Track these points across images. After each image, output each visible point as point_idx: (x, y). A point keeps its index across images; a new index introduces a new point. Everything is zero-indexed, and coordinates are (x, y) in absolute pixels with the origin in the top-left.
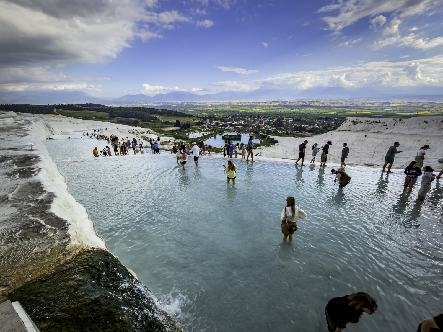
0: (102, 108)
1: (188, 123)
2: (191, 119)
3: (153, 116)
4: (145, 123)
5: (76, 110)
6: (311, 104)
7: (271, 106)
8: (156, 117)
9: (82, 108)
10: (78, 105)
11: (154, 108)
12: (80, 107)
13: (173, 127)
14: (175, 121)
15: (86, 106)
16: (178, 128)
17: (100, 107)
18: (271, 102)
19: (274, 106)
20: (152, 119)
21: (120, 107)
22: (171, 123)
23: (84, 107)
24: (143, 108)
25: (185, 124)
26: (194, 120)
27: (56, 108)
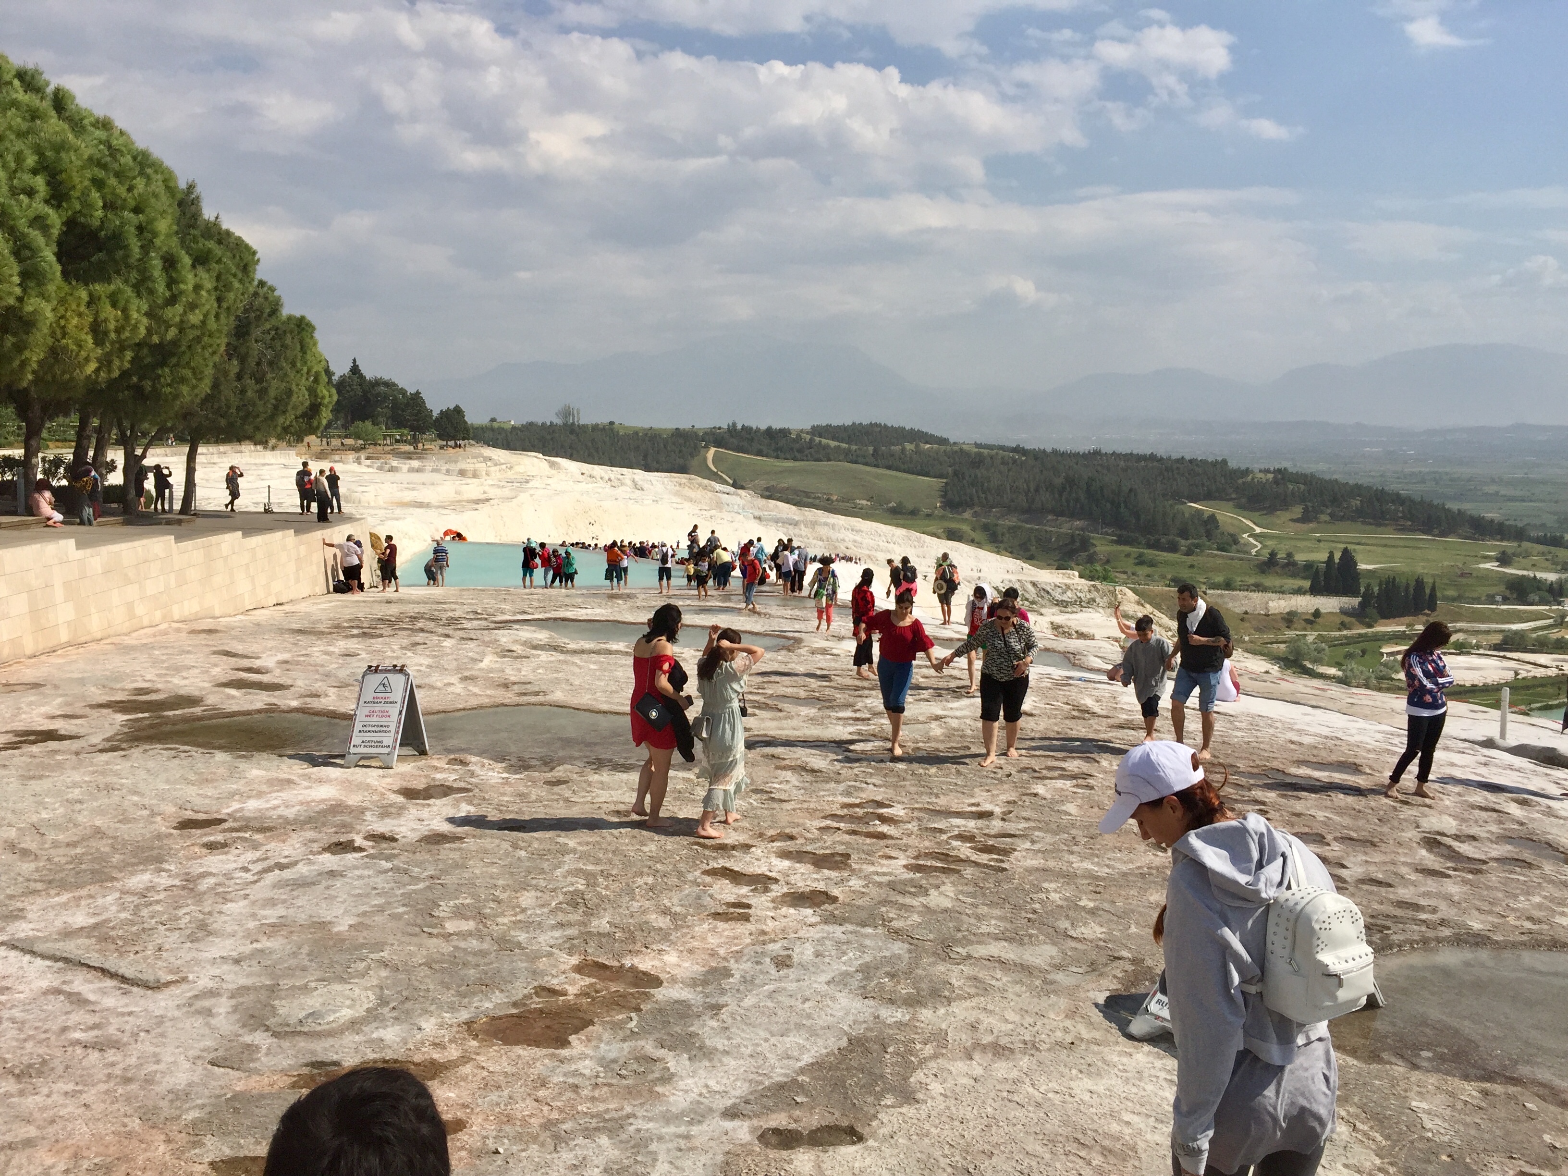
0: (918, 452)
1: (1421, 581)
2: (1493, 546)
3: (1200, 515)
4: (1128, 555)
5: (795, 459)
8: (1212, 518)
9: (827, 447)
10: (813, 429)
11: (1224, 462)
12: (817, 439)
13: (1299, 591)
15: (848, 440)
16: (1329, 604)
17: (909, 447)
20: (1184, 533)
21: (1017, 450)
23: (833, 444)
24: (1152, 457)
25: (1390, 582)
26: (1504, 560)
27: (719, 443)
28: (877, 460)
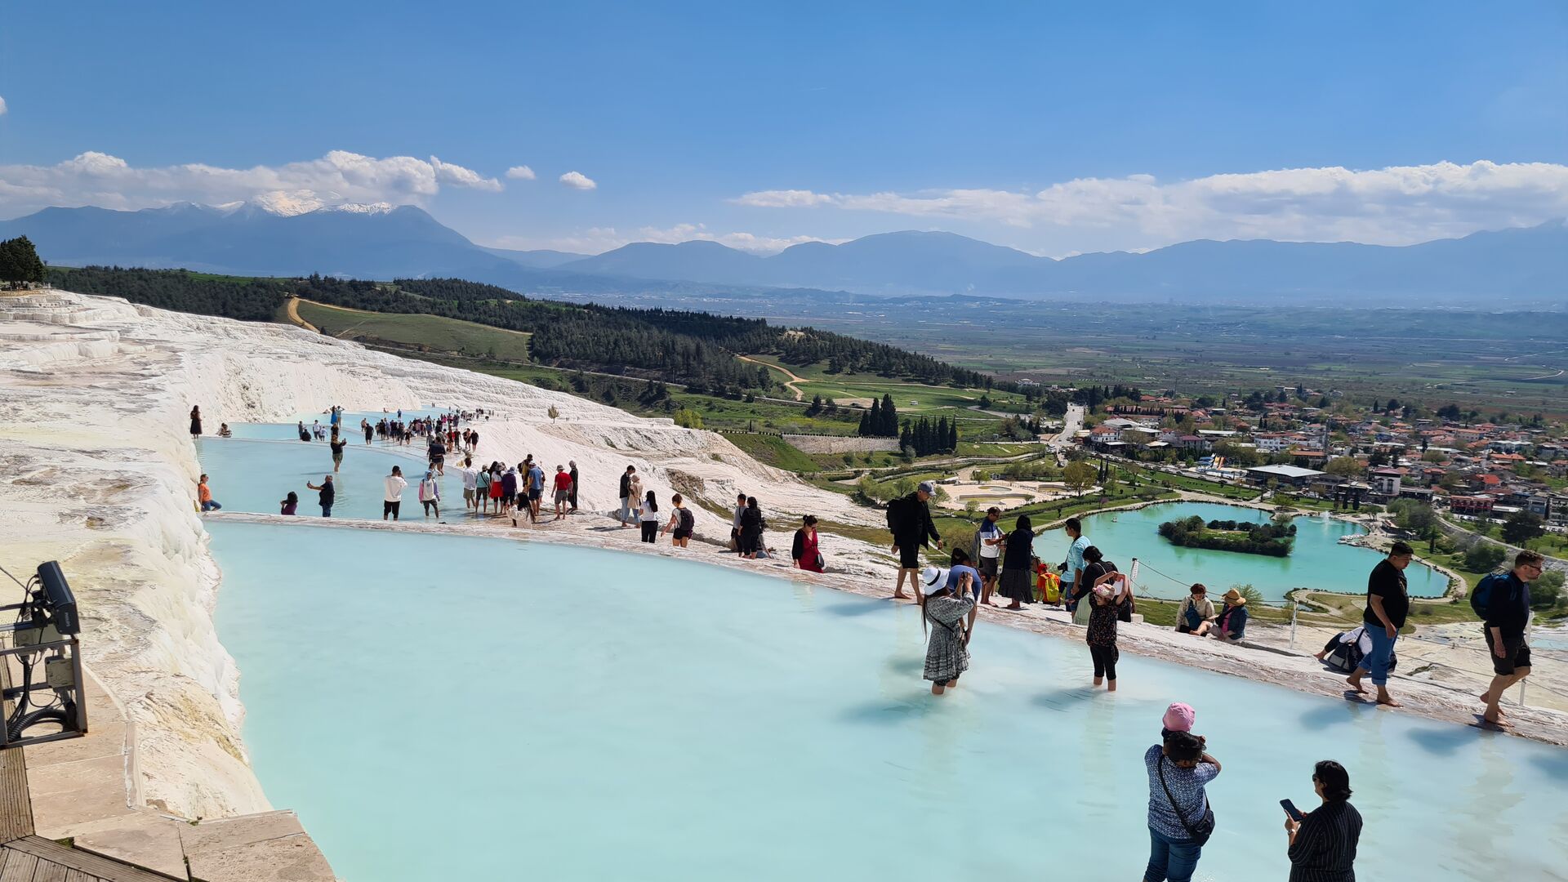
1: (943, 421)
3: (751, 366)
5: (381, 310)
8: (763, 370)
10: (397, 282)
12: (403, 293)
13: (852, 434)
14: (868, 403)
15: (431, 294)
16: (878, 445)
17: (493, 302)
20: (744, 383)
21: (591, 306)
22: (846, 415)
23: (418, 297)
24: (705, 316)
25: (923, 425)
26: (984, 403)
27: (301, 293)
28: (462, 312)
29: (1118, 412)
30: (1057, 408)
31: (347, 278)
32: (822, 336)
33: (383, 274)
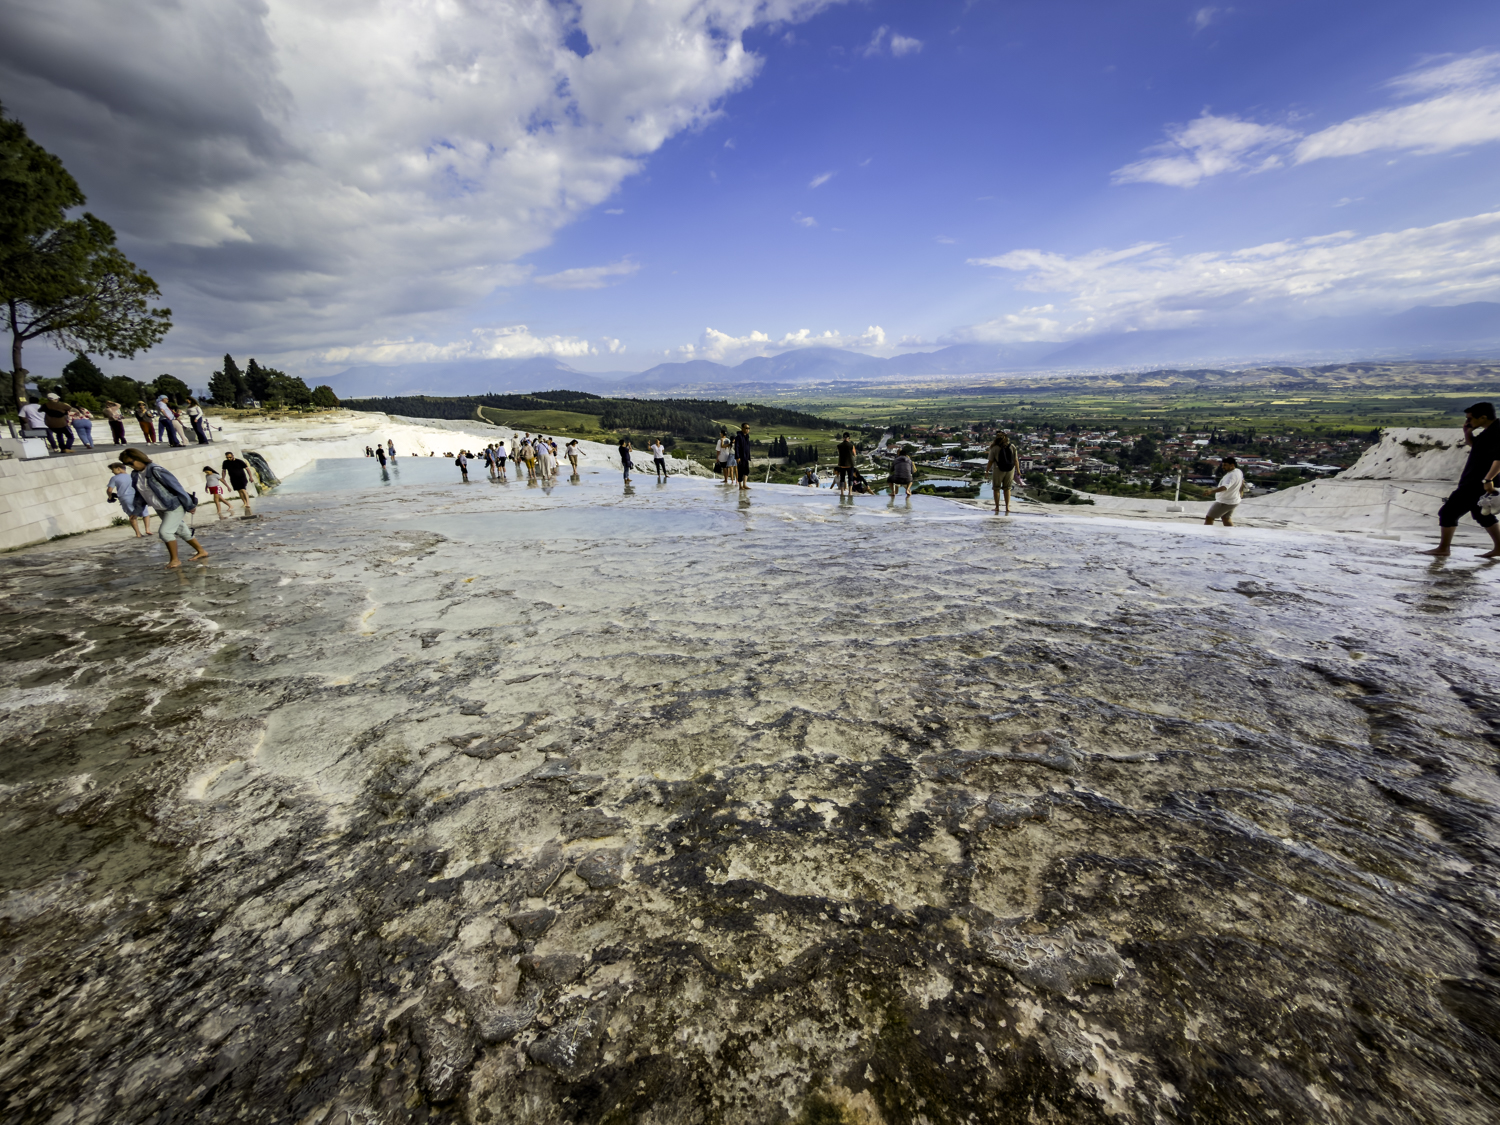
0: (587, 402)
1: (812, 447)
2: (832, 433)
4: (688, 446)
5: (525, 410)
6: (1320, 380)
7: (1141, 389)
9: (541, 402)
10: (533, 394)
11: (726, 401)
12: (535, 399)
13: (763, 457)
14: (775, 441)
15: (551, 399)
16: (778, 461)
17: (582, 400)
18: (1143, 377)
19: (1150, 390)
21: (634, 399)
23: (544, 401)
24: (695, 401)
25: (799, 449)
27: (484, 404)
28: (568, 407)
29: (907, 437)
30: (876, 435)
31: (506, 393)
32: (756, 407)
33: (525, 390)
